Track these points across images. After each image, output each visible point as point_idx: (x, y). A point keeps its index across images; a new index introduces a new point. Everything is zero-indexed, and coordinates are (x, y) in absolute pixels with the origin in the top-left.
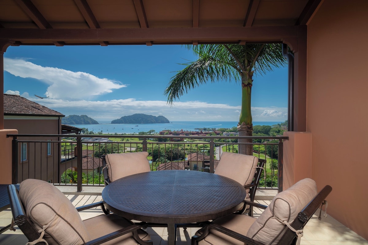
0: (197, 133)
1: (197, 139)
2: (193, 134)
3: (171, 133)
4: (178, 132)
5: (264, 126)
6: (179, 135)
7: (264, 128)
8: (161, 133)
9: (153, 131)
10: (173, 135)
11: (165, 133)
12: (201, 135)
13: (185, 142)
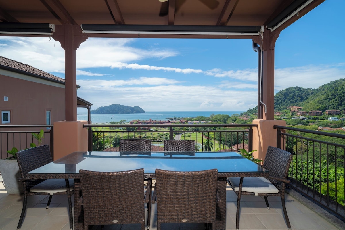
0: (164, 122)
1: (162, 128)
2: (160, 123)
3: (140, 123)
4: (146, 122)
5: (223, 115)
6: (148, 124)
7: (223, 117)
8: (131, 123)
9: (124, 121)
10: (142, 124)
11: (134, 123)
12: (167, 123)
13: (151, 130)
